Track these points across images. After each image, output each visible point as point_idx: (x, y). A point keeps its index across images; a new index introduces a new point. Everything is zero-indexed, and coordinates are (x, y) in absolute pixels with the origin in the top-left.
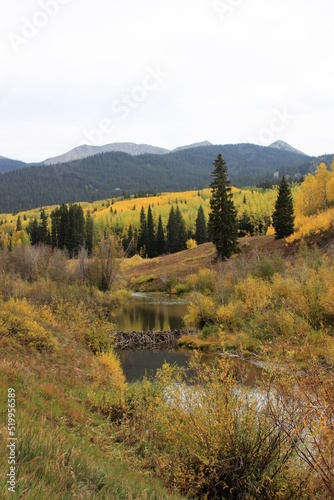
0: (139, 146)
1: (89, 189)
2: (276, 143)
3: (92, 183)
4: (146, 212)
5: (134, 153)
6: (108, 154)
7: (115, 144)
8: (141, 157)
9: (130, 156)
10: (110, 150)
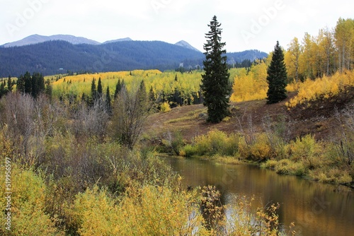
0: (78, 38)
1: (39, 67)
2: (179, 42)
3: (41, 63)
4: (97, 83)
5: (74, 43)
6: (54, 42)
7: (59, 36)
8: (80, 46)
9: (71, 44)
10: (56, 39)
